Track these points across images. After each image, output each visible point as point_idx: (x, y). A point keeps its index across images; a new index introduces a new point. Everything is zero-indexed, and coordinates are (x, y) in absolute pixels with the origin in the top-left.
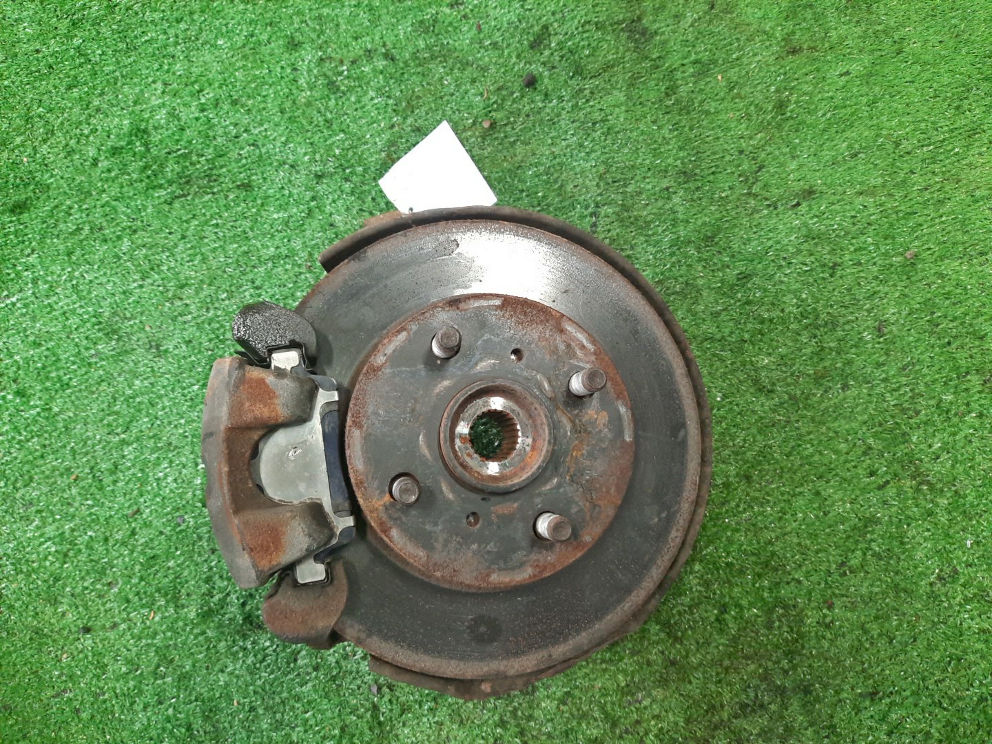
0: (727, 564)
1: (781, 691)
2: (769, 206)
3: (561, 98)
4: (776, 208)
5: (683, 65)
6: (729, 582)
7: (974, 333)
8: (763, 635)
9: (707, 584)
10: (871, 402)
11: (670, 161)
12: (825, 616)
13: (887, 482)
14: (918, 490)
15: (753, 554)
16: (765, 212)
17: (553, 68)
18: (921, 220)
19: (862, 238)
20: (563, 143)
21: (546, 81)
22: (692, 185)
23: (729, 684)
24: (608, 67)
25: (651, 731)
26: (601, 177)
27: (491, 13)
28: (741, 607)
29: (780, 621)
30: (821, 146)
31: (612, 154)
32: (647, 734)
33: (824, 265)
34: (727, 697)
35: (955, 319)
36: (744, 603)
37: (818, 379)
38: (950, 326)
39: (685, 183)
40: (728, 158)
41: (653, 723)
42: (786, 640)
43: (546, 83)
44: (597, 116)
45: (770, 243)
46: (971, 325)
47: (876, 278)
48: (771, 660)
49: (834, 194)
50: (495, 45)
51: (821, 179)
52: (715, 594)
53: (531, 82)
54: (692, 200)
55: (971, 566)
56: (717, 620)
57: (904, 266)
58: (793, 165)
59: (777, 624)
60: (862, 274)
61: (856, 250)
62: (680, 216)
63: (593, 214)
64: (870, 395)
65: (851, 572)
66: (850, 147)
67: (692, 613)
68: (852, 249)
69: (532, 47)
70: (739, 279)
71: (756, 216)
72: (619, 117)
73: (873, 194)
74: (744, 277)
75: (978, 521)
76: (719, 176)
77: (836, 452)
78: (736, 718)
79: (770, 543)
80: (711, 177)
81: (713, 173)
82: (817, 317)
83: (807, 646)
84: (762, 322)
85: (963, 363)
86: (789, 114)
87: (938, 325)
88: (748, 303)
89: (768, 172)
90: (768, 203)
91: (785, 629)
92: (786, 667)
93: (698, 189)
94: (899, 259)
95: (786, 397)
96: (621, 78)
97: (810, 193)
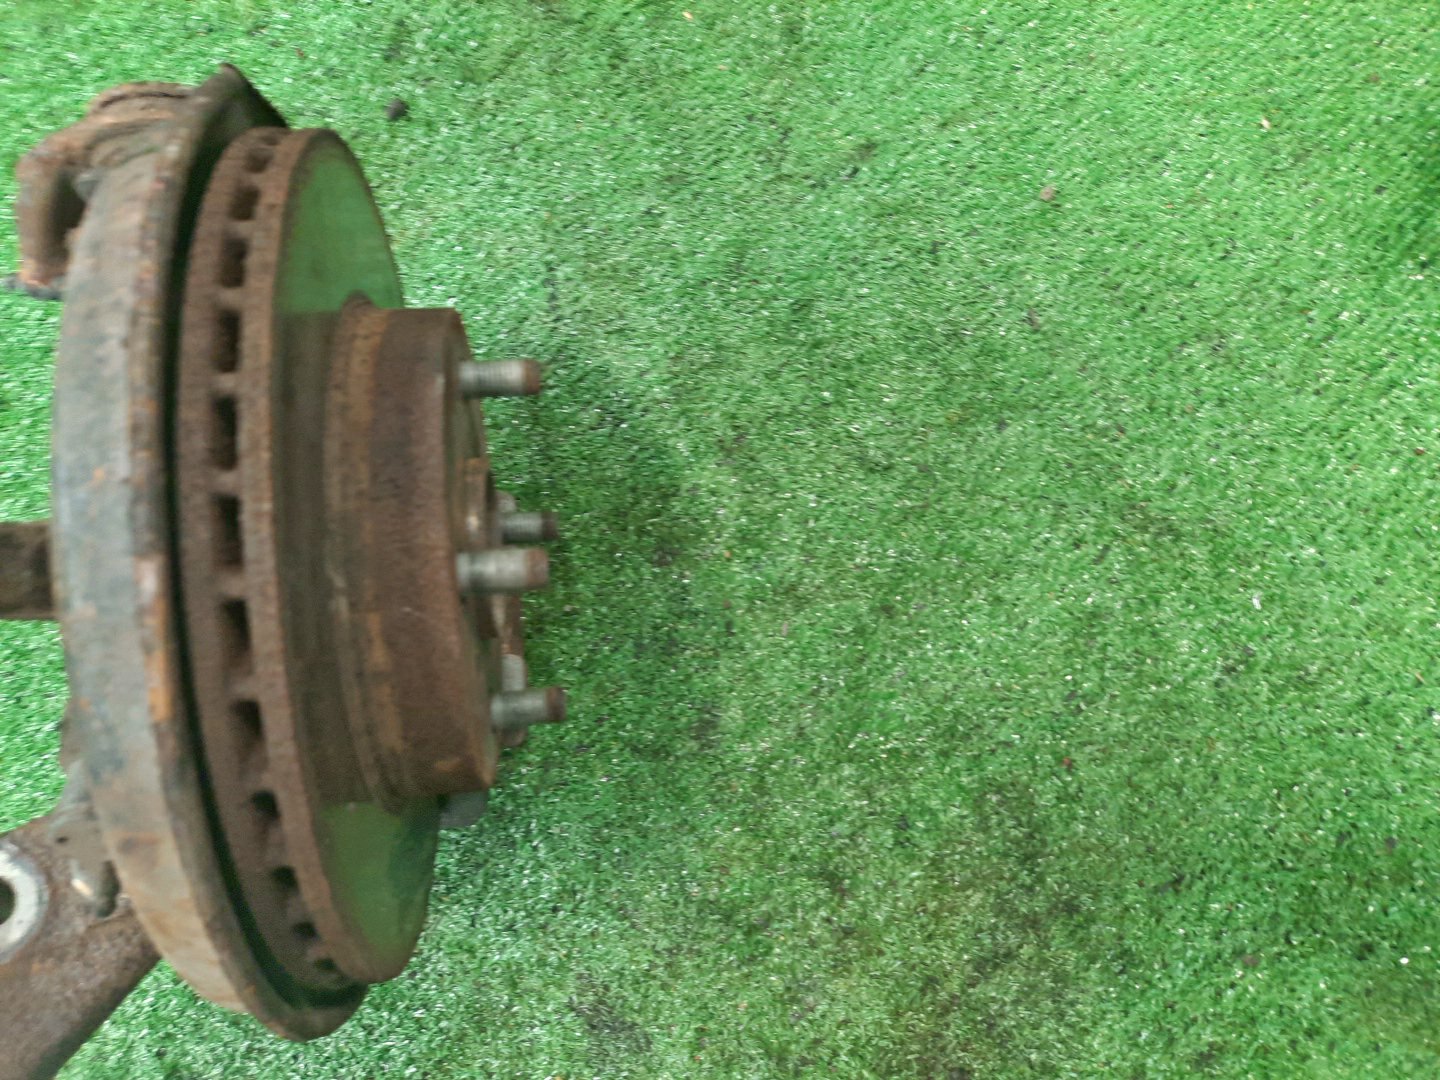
0: (889, 751)
1: (1032, 922)
2: (813, 186)
3: (452, 123)
4: (824, 187)
5: (626, 14)
6: (899, 778)
7: (1179, 281)
8: (978, 844)
9: (868, 793)
10: (1044, 436)
11: (644, 167)
12: (1066, 785)
13: (1107, 548)
14: (1156, 545)
15: (926, 724)
16: (810, 198)
17: (429, 79)
18: (1048, 138)
19: (968, 192)
20: (476, 189)
21: (423, 103)
22: (686, 195)
23: (947, 936)
24: (511, 57)
25: (841, 1048)
26: (545, 226)
27: (312, 25)
28: (933, 813)
29: (997, 813)
30: (868, 72)
31: (554, 187)
32: (835, 1054)
33: (919, 250)
34: (947, 955)
35: (1143, 267)
36: (934, 803)
37: (957, 426)
38: (1138, 281)
39: (674, 192)
40: (733, 131)
41: (841, 1033)
42: (1017, 842)
43: (424, 106)
44: (514, 135)
45: (829, 242)
46: (1170, 270)
47: (1005, 246)
48: (1002, 878)
49: (904, 139)
50: (330, 72)
51: (879, 122)
52: (882, 804)
53: (400, 111)
54: (694, 216)
55: (1269, 637)
56: (898, 843)
57: (1044, 213)
58: (834, 114)
59: (994, 819)
60: (984, 246)
61: (962, 212)
62: (680, 248)
63: (546, 282)
64: (1040, 426)
65: (1088, 704)
66: (912, 60)
67: (857, 845)
68: (956, 212)
69: (387, 59)
70: (795, 311)
71: (799, 207)
72: (547, 127)
73: (964, 121)
74: (802, 307)
75: (1262, 565)
76: (726, 165)
77: (1009, 529)
78: (973, 986)
79: (947, 698)
80: (713, 172)
81: (716, 163)
82: (931, 332)
83: (1049, 839)
84: (848, 368)
85: (1171, 331)
86: (807, 39)
87: (1119, 285)
88: (817, 344)
89: (800, 135)
90: (812, 182)
91: (1010, 823)
92: (1028, 881)
93: (696, 195)
94: (1034, 204)
95: (914, 470)
96: (534, 65)
97: (868, 148)
